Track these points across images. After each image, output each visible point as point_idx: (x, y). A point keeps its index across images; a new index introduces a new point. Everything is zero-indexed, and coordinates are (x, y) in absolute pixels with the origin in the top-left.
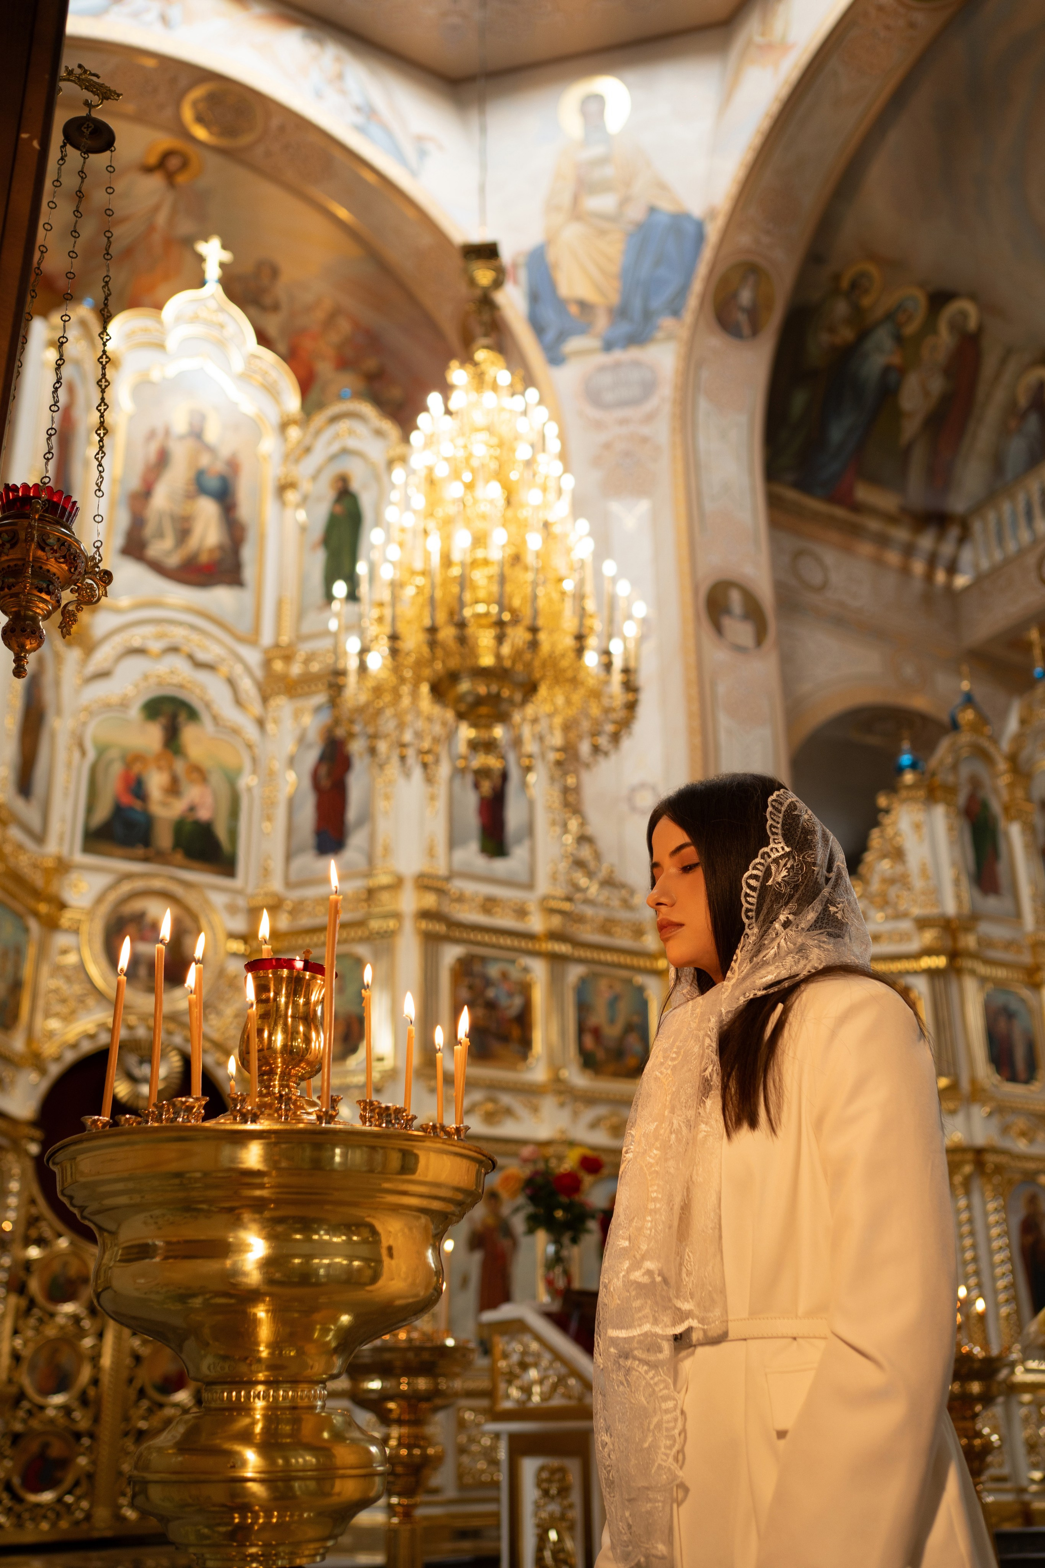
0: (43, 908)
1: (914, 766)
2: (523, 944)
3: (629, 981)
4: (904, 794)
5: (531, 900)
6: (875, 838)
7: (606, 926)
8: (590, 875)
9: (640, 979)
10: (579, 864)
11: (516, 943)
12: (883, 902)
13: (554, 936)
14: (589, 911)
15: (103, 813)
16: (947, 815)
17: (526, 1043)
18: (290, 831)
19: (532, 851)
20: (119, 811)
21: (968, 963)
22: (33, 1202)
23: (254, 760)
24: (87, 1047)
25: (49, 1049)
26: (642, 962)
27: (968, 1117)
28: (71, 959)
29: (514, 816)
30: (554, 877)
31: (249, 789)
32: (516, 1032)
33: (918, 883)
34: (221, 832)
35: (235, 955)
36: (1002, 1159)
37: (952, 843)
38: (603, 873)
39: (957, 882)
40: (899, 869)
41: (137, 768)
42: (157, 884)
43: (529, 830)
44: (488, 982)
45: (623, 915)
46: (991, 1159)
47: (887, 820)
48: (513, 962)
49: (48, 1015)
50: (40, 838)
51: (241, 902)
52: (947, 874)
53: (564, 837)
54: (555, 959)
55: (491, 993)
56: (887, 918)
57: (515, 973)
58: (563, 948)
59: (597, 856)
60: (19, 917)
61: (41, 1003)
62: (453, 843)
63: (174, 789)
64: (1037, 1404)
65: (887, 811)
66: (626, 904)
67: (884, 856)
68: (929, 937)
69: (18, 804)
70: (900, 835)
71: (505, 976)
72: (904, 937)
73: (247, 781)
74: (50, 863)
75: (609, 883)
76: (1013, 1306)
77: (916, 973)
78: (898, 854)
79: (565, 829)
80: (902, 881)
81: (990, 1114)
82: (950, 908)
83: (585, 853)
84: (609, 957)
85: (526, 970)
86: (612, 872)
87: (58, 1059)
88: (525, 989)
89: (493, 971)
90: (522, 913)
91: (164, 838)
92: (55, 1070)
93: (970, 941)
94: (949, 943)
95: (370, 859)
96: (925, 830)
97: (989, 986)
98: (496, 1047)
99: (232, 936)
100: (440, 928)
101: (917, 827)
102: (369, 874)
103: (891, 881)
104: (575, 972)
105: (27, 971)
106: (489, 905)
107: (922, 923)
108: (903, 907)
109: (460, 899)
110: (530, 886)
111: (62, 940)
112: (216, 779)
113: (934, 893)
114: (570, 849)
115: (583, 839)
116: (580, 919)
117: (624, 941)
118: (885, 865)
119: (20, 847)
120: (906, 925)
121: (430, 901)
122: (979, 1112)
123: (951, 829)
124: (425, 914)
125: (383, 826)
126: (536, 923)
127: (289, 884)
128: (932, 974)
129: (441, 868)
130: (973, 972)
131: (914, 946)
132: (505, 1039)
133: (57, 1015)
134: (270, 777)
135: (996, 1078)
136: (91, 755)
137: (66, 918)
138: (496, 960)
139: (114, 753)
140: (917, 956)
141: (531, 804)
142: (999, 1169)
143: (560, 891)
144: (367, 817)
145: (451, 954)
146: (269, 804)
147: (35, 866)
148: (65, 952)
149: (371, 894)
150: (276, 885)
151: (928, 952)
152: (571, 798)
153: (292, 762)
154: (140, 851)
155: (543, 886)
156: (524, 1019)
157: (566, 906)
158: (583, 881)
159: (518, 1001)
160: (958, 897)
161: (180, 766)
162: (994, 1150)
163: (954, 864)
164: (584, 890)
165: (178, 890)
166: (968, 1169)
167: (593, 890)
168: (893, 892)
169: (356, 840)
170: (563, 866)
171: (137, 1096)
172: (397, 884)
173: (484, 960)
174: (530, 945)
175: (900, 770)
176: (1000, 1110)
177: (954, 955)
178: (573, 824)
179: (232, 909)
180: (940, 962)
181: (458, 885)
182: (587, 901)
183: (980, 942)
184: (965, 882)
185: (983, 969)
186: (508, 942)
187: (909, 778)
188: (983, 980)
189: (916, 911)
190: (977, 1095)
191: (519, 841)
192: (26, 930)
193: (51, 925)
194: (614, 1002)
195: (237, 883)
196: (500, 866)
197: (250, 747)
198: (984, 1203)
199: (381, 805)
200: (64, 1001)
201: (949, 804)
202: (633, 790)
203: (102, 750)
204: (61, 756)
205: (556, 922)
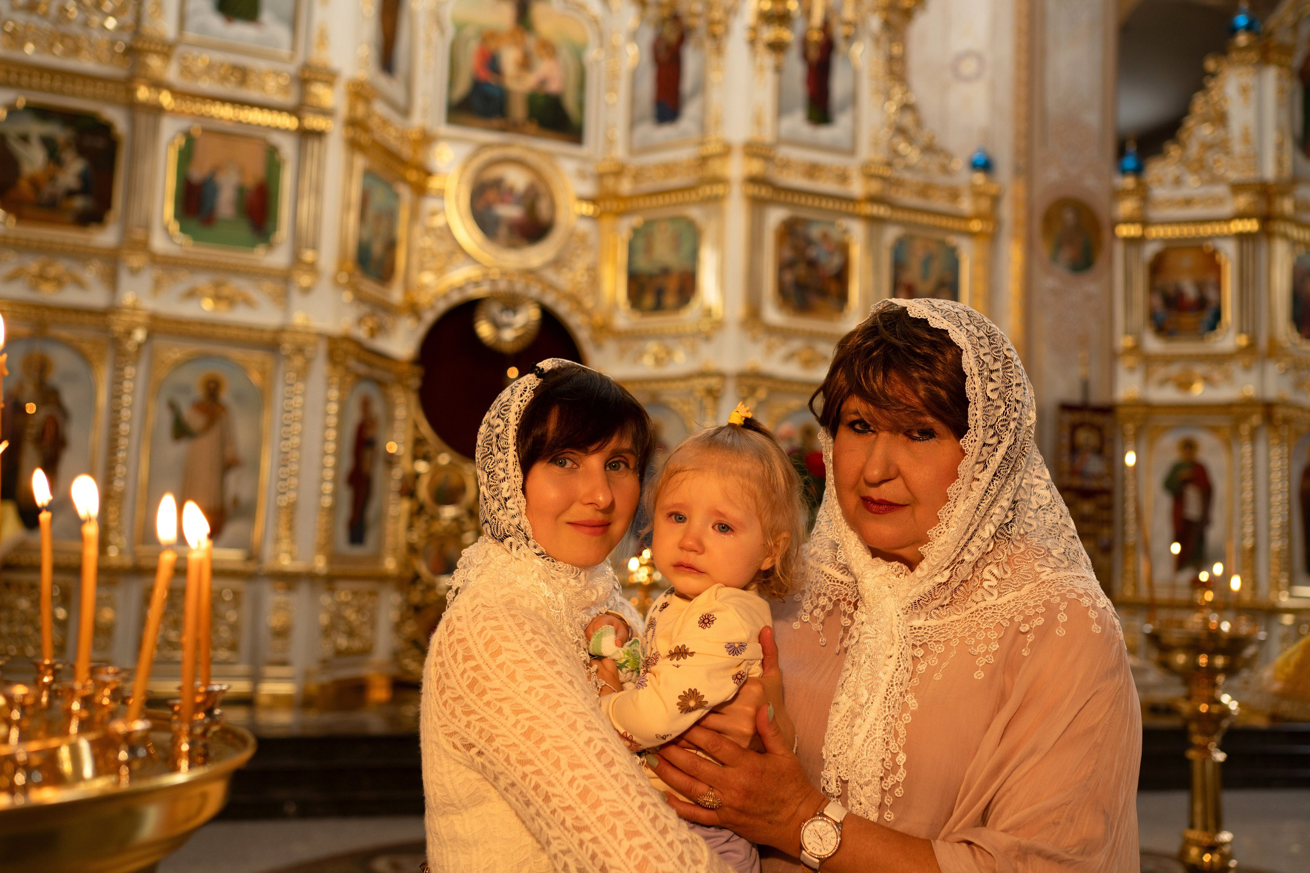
0: (413, 176)
1: (1249, 28)
2: (844, 207)
3: (942, 243)
4: (1234, 56)
5: (853, 165)
6: (1199, 104)
7: (925, 190)
8: (910, 140)
9: (954, 240)
10: (901, 131)
11: (837, 206)
12: (1199, 167)
13: (873, 199)
14: (907, 176)
15: (463, 87)
16: (1280, 78)
17: (843, 298)
18: (633, 101)
19: (856, 120)
20: (478, 87)
21: (1280, 227)
22: (416, 427)
23: (601, 35)
24: (456, 298)
25: (423, 299)
26: (956, 224)
27: (1263, 373)
28: (438, 221)
29: (839, 85)
30: (875, 144)
31: (597, 62)
32: (833, 287)
33: (1238, 147)
34: (570, 103)
35: (583, 217)
36: (1291, 412)
37: (1280, 105)
38: (923, 138)
39: (1280, 146)
40: (1221, 133)
41: (492, 45)
42: (514, 152)
43: (853, 99)
44: (809, 242)
45: (941, 179)
46: (1280, 413)
47: (1212, 84)
48: (832, 224)
49: (422, 268)
50: (405, 111)
51: (591, 168)
52: (1271, 137)
53: (887, 104)
54: (874, 221)
55: (813, 253)
56: (1204, 183)
57: (835, 234)
58: (881, 211)
59: (919, 123)
60: (389, 185)
61: (415, 260)
62: (782, 110)
63: (526, 64)
64: (1297, 624)
65: (1214, 75)
66: (945, 170)
67: (1205, 120)
68: (1243, 201)
69: (382, 82)
70: (1226, 101)
71: (825, 236)
72: (1218, 201)
73: (592, 54)
74: (415, 135)
75: (929, 149)
76: (1287, 541)
77: (1225, 237)
78: (1220, 119)
79: (888, 97)
80: (1222, 146)
81: (1287, 370)
82: (1269, 172)
83: (907, 120)
84: (925, 219)
85: (846, 231)
86: (933, 138)
87: (432, 307)
88: (844, 249)
89: (815, 232)
90: (843, 178)
91: (518, 110)
92: (430, 317)
93: (1287, 205)
94: (1262, 207)
95: (703, 126)
96: (1253, 95)
97: (1301, 250)
98: (816, 301)
99: (583, 199)
100: (764, 192)
101: (1244, 90)
102: (702, 143)
103: (1208, 146)
104: (891, 234)
105: (401, 231)
106: (813, 170)
107: (1237, 188)
108: (1221, 171)
109: (786, 165)
110: (851, 151)
111: (430, 204)
112: (565, 54)
113: (1255, 158)
114: (893, 117)
115: (907, 107)
116: (898, 183)
117: (940, 203)
118: (1206, 131)
119: (385, 122)
120: (1221, 190)
121: (756, 167)
122: (1273, 369)
123: (1281, 91)
124: (753, 180)
125: (715, 96)
126: (857, 188)
127: (633, 151)
128: (1242, 238)
129: (768, 135)
130: (1285, 236)
131: (1227, 209)
132: (823, 293)
133: (429, 269)
134: (613, 51)
135: (1295, 337)
136: (450, 32)
137: (434, 183)
138: (817, 222)
139: (469, 32)
140: (1228, 220)
141: (856, 74)
142: (1286, 421)
143: (881, 156)
144: (701, 87)
145: (776, 216)
146: (614, 76)
147: (403, 137)
148: (434, 214)
149: (704, 160)
150: (620, 152)
151: (1241, 216)
152: (897, 68)
153: (634, 36)
154: (496, 122)
155: (865, 152)
156: (841, 277)
157: (887, 173)
158: (903, 147)
159: (836, 261)
160: (1279, 163)
161: (531, 42)
162: (1285, 404)
163: (1280, 128)
164: (904, 157)
165: (532, 158)
166: (1256, 420)
167: (913, 154)
168: (1210, 157)
169: (691, 110)
170: (885, 134)
171: (499, 339)
172: (726, 151)
173: (806, 222)
174: (851, 208)
175: (1233, 31)
176: (1297, 366)
177: (1266, 219)
178: (898, 93)
179: (582, 175)
180: (1251, 226)
181: (785, 152)
182: (909, 168)
183: (1297, 207)
184: (1289, 145)
185: (1295, 232)
186: (830, 205)
187: (1242, 39)
188: (1294, 243)
189: (1234, 176)
190: (1274, 351)
191: (843, 108)
192: (396, 196)
193: (420, 191)
194: (927, 262)
195: (585, 150)
196: (825, 134)
197: (595, 21)
198: (1268, 450)
199: (714, 77)
200: (434, 256)
201: (1280, 65)
202: (960, 58)
203: (460, 27)
204: (421, 35)
205: (875, 187)
